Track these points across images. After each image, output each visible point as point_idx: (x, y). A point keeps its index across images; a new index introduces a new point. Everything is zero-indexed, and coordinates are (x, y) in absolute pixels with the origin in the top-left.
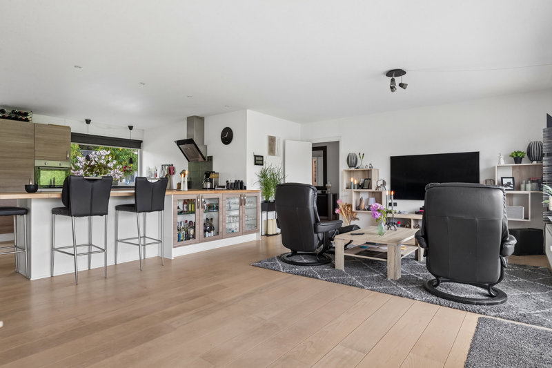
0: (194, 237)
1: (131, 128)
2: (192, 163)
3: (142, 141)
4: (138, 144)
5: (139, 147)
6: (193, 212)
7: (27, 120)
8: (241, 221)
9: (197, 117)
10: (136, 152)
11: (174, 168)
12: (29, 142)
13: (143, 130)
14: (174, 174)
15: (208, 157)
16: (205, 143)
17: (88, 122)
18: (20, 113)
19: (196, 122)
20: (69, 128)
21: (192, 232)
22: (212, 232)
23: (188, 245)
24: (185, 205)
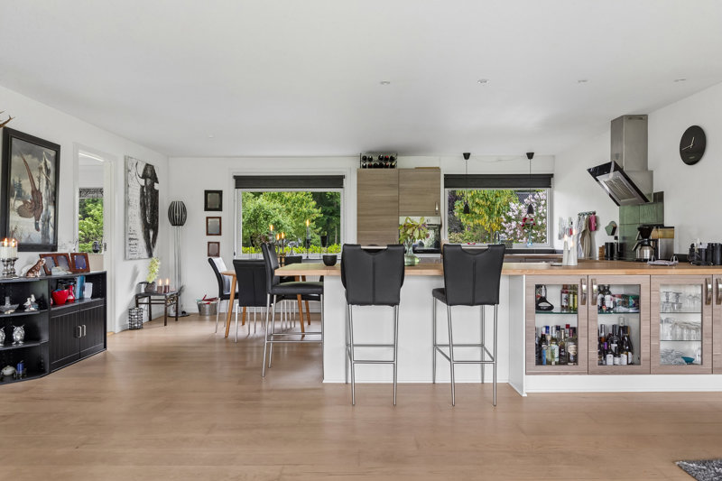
0: (576, 361)
1: (530, 156)
2: (628, 209)
3: (552, 175)
4: (545, 180)
5: (548, 185)
6: (575, 311)
7: (392, 167)
8: (707, 342)
9: (630, 117)
10: (543, 194)
11: (596, 220)
12: (393, 193)
13: (554, 156)
14: (596, 229)
15: (655, 194)
16: (649, 168)
17: (467, 156)
18: (386, 159)
19: (627, 128)
20: (438, 169)
21: (571, 349)
22: (624, 356)
23: (559, 374)
24: (564, 295)
